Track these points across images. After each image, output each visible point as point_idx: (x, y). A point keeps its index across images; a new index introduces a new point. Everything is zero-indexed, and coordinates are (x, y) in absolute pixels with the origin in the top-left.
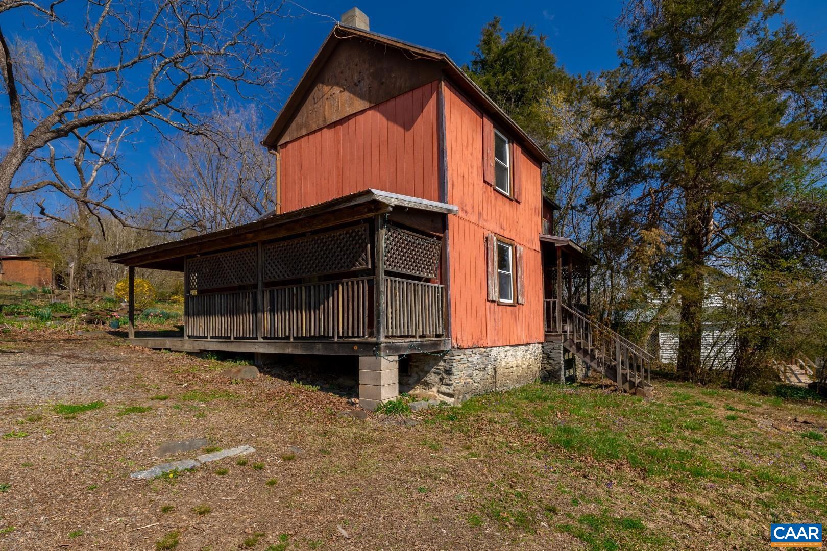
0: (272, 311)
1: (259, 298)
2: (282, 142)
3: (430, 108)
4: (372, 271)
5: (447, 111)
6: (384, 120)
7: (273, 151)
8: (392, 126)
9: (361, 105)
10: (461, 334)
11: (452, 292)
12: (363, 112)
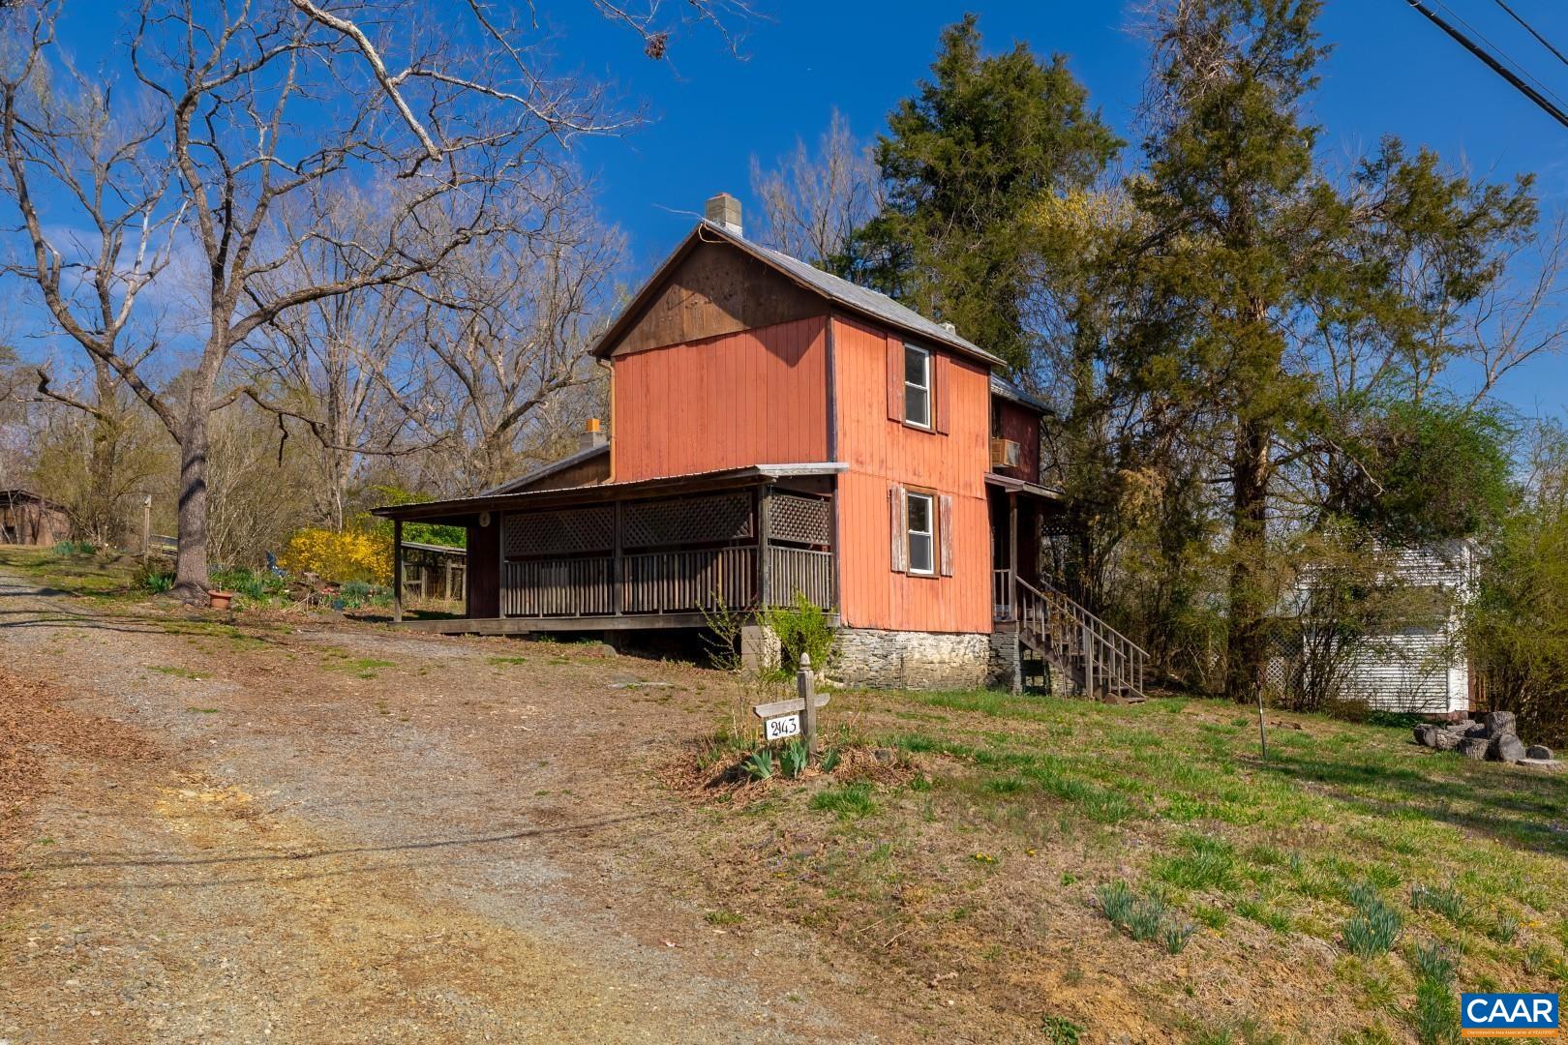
0: (635, 581)
1: (618, 566)
2: (619, 351)
3: (817, 345)
4: (755, 540)
5: (837, 351)
6: (763, 349)
7: (603, 362)
8: (772, 356)
9: (732, 325)
10: (853, 609)
11: (841, 561)
12: (735, 334)
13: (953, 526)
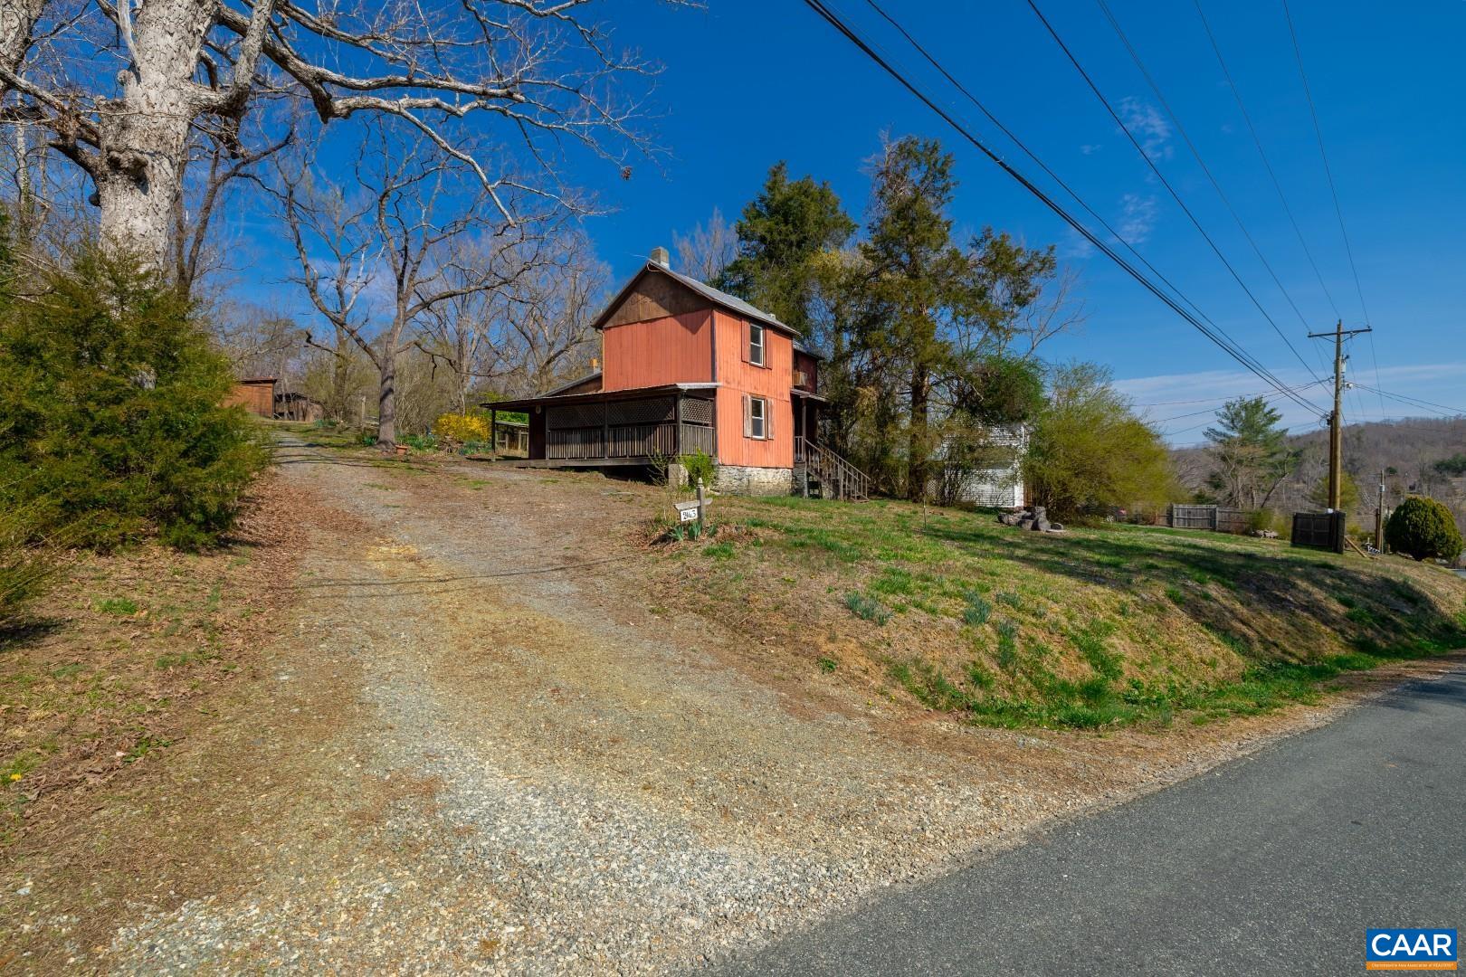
0: (615, 441)
1: (606, 434)
2: (606, 326)
3: (708, 321)
4: (676, 420)
5: (716, 327)
6: (679, 325)
7: (599, 331)
8: (684, 329)
9: (664, 313)
10: (724, 456)
11: (718, 431)
12: (665, 318)
13: (774, 415)
